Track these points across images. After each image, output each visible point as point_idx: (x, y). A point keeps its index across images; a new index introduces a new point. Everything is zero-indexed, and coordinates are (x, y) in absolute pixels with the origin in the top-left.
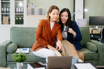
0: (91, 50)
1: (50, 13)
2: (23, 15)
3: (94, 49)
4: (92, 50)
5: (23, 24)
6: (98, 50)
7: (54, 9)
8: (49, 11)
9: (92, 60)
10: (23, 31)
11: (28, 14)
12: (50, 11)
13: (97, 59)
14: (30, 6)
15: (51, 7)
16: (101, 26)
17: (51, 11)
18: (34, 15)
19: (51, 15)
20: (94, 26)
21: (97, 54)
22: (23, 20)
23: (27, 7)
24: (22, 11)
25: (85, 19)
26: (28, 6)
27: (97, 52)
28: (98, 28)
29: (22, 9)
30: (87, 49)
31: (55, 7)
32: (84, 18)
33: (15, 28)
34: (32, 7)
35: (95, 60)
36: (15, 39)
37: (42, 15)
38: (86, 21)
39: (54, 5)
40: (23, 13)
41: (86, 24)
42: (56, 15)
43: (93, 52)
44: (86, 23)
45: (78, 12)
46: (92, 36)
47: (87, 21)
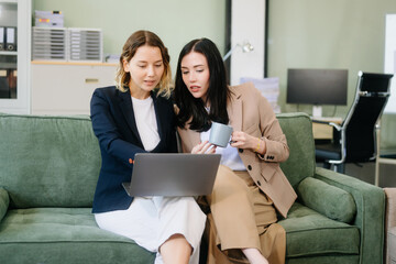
0: (328, 212)
1: (129, 60)
2: (13, 59)
3: (340, 208)
4: (333, 213)
5: (16, 97)
6: (355, 214)
7: (142, 44)
8: (124, 55)
9: (333, 258)
10: (34, 134)
11: (36, 54)
12: (130, 53)
13: (353, 249)
14: (44, 20)
15: (131, 38)
16: (333, 107)
17: (133, 55)
18: (62, 58)
19: (133, 67)
20: (308, 106)
21: (353, 231)
22: (16, 78)
23: (33, 25)
24: (10, 40)
25: (271, 79)
26: (37, 21)
27: (352, 221)
28: (324, 115)
29: (10, 32)
30: (306, 210)
31: (147, 39)
32: (266, 76)
34: (54, 24)
35: (346, 257)
37: (98, 59)
38: (277, 85)
39: (146, 29)
40: (15, 49)
41: (275, 101)
42: (150, 71)
43: (336, 220)
44: (277, 94)
45: (246, 48)
47: (280, 86)
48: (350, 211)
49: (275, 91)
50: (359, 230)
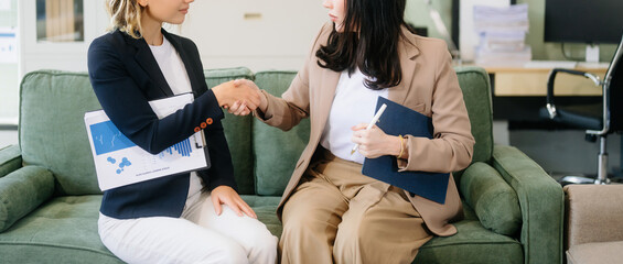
3: (494, 213)
25: (518, 7)
27: (515, 231)
28: (601, 60)
33: (45, 79)
36: (41, 140)
38: (525, 16)
41: (522, 38)
43: (490, 230)
44: (526, 28)
46: (551, 110)
48: (509, 217)
49: (522, 23)
50: (522, 247)
